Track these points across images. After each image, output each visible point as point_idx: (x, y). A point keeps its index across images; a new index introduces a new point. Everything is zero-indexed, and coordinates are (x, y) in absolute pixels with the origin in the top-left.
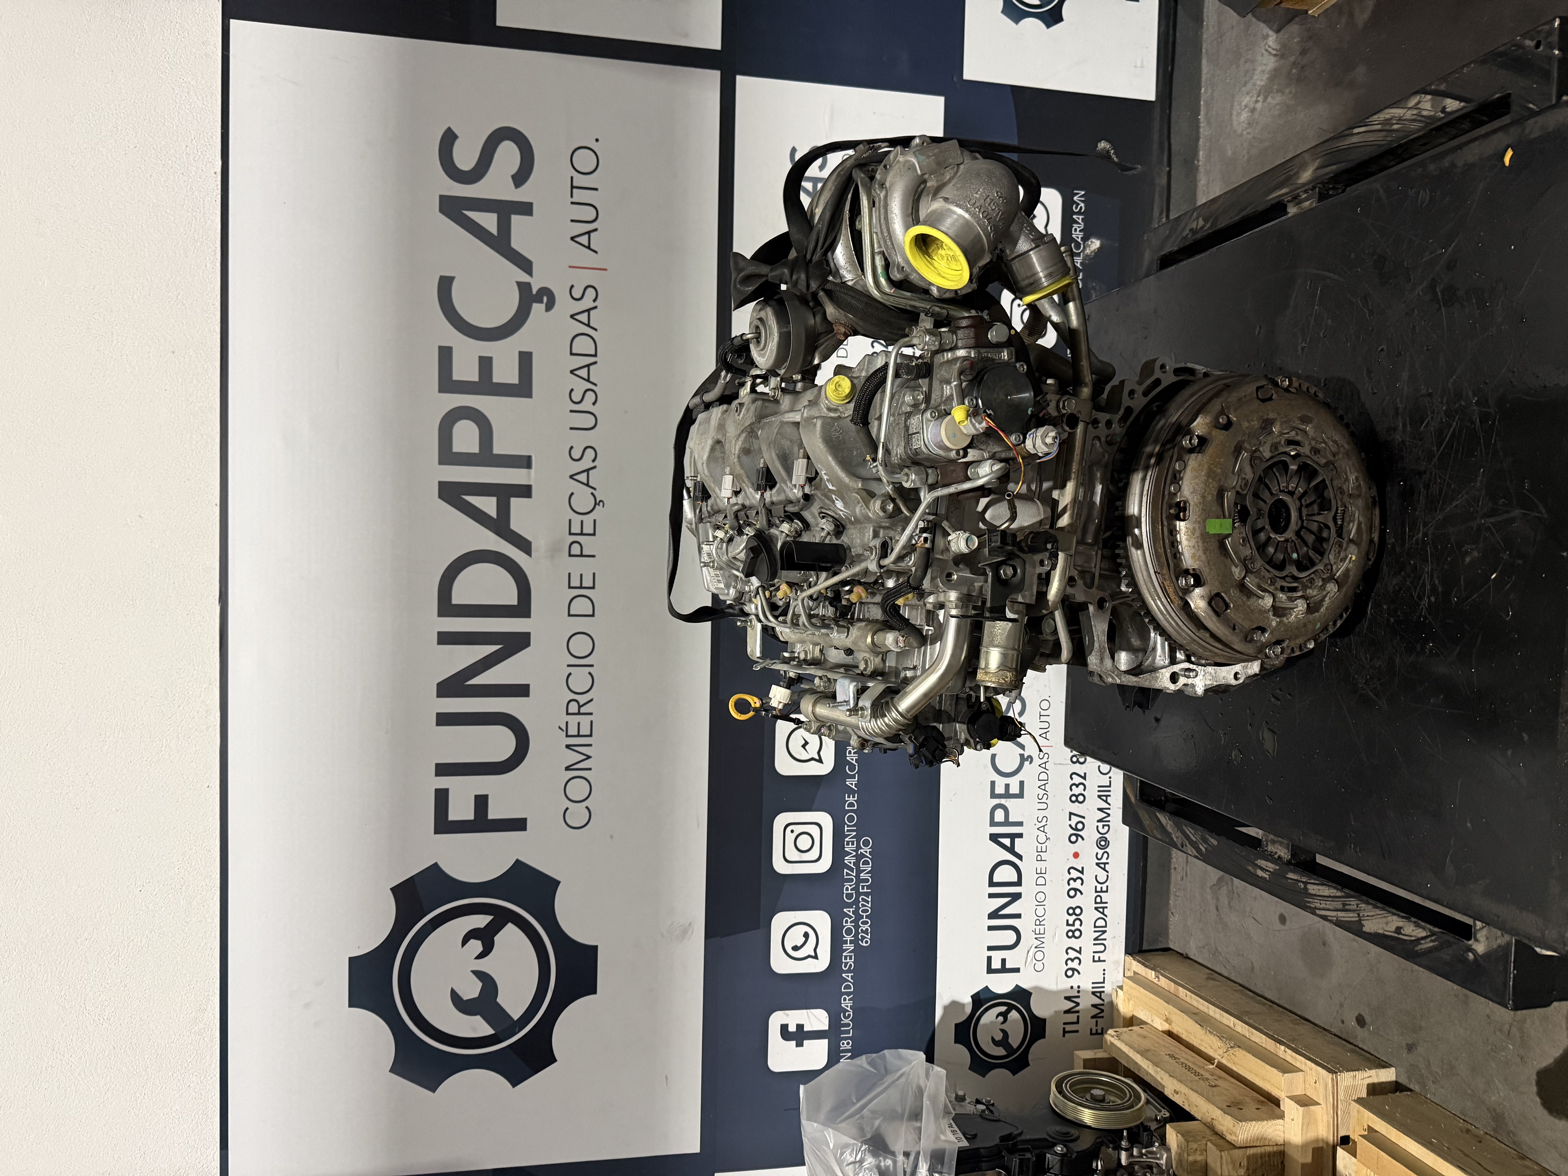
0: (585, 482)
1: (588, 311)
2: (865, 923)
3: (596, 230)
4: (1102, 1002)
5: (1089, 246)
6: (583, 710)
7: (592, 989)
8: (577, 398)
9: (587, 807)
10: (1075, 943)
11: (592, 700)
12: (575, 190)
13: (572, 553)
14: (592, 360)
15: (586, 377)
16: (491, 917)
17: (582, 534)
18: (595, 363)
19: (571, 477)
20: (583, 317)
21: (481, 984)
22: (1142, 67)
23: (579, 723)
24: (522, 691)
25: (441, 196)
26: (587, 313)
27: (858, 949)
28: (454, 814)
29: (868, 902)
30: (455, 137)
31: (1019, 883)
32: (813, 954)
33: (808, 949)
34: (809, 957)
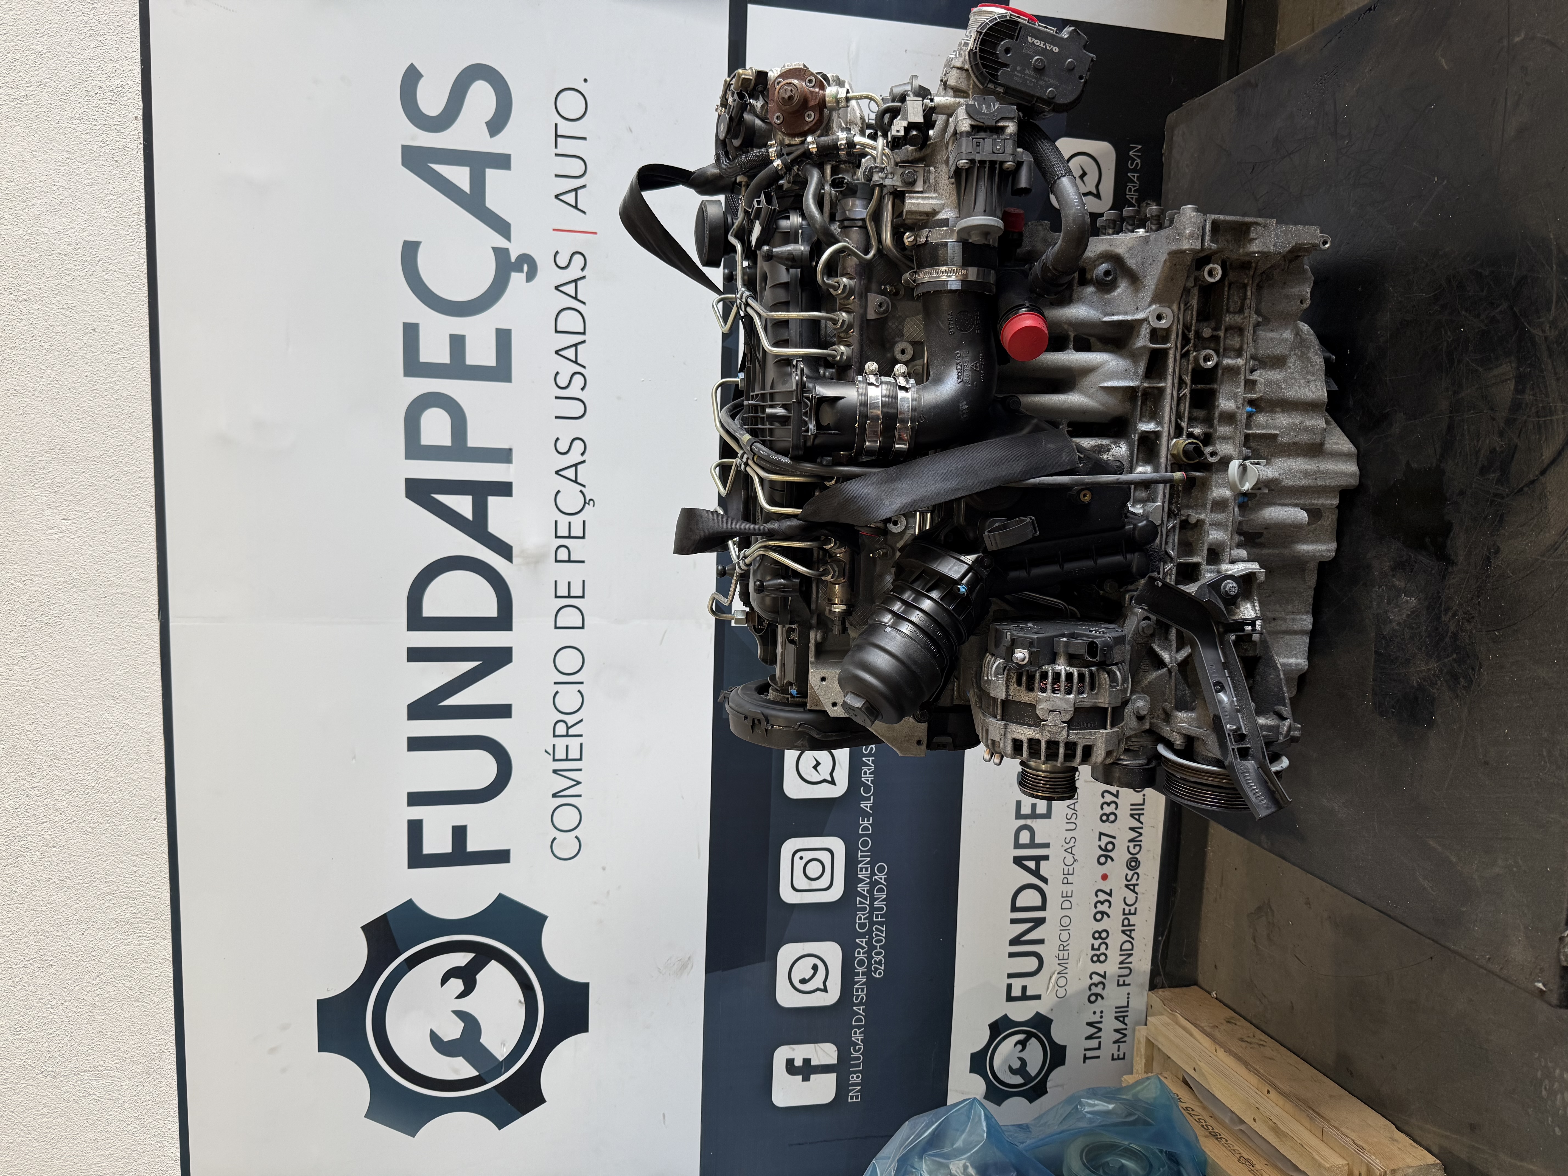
0: (574, 479)
1: (576, 281)
2: (877, 954)
3: (584, 186)
4: (1124, 1027)
6: (571, 732)
7: (583, 1027)
8: (563, 384)
9: (576, 837)
10: (1100, 968)
11: (581, 721)
12: (559, 139)
13: (558, 559)
14: (580, 338)
15: (574, 360)
16: (474, 955)
17: (569, 537)
18: (584, 342)
19: (557, 472)
20: (570, 289)
21: (463, 1024)
23: (567, 746)
24: (503, 711)
25: (403, 146)
26: (574, 284)
27: (871, 982)
28: (428, 848)
29: (882, 932)
30: (419, 76)
31: (1043, 908)
32: (822, 987)
33: (817, 982)
34: (818, 989)
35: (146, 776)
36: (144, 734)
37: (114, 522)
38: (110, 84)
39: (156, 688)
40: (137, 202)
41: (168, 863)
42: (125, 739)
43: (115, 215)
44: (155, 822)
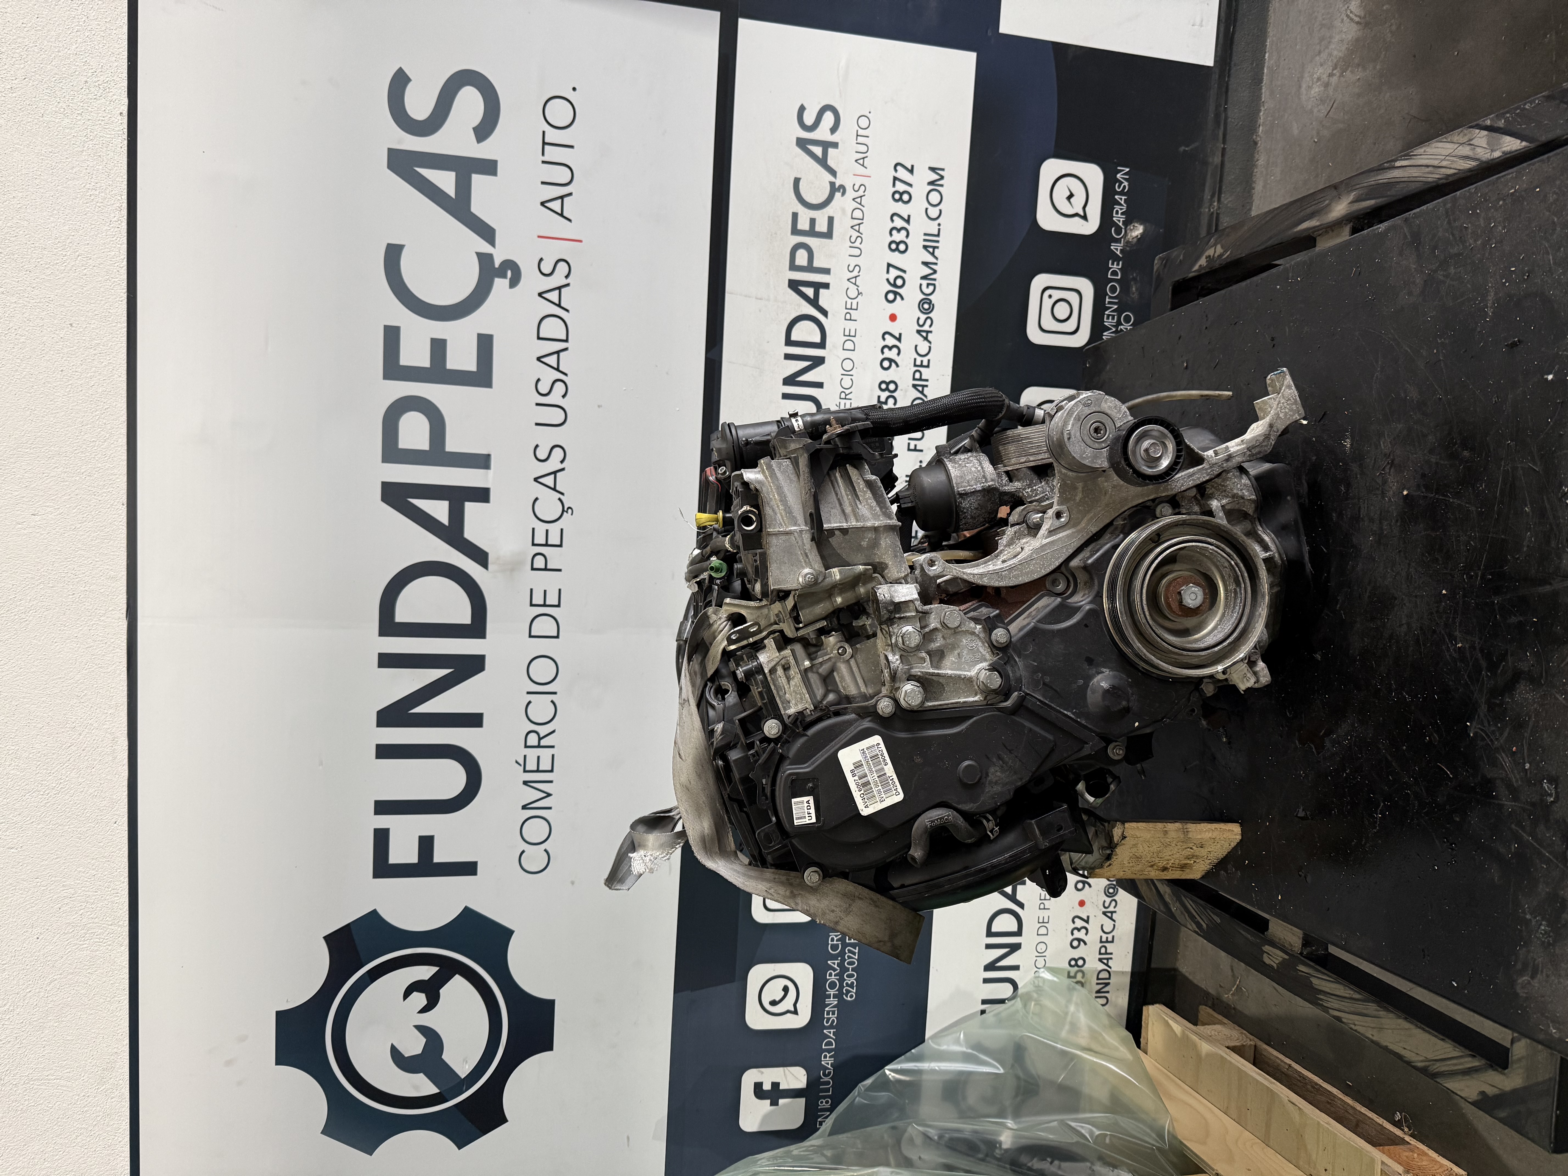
0: (553, 486)
1: (559, 288)
2: (849, 976)
3: (570, 194)
5: (1131, 230)
6: (543, 743)
7: (548, 1046)
8: (544, 390)
9: (546, 850)
11: (554, 731)
12: (546, 147)
13: (535, 567)
14: (563, 345)
15: (556, 367)
16: (438, 968)
17: (547, 545)
18: (566, 349)
19: (536, 480)
20: (553, 297)
21: (425, 1040)
22: (1201, 25)
23: (538, 757)
25: (390, 150)
26: (557, 291)
27: (842, 1004)
28: (395, 858)
29: (854, 954)
30: (409, 80)
31: (1019, 933)
32: (793, 1009)
33: (788, 1004)
34: (788, 1012)
35: (108, 777)
36: (108, 735)
37: (85, 519)
38: (97, 79)
39: (121, 688)
40: (120, 198)
41: (127, 867)
42: (88, 739)
43: (96, 210)
44: (115, 825)
